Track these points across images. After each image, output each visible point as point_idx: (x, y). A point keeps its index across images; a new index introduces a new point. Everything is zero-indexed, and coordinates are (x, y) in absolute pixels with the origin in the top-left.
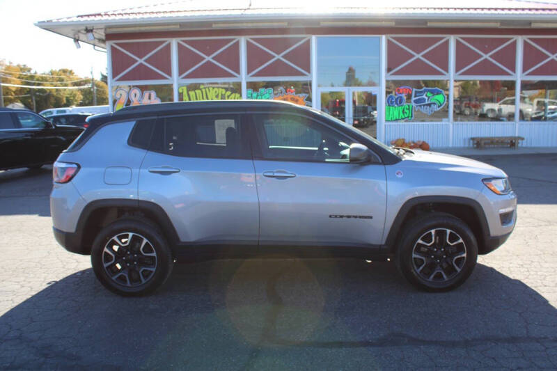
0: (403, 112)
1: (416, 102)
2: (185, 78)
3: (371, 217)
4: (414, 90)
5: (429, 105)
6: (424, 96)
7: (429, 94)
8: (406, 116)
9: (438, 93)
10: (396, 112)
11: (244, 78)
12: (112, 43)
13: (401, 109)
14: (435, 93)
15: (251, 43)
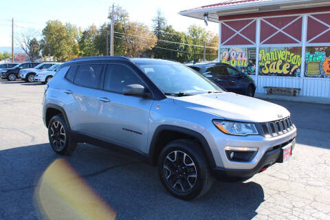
2: (264, 43)
3: (141, 134)
11: (304, 43)
12: (222, 21)
15: (311, 18)
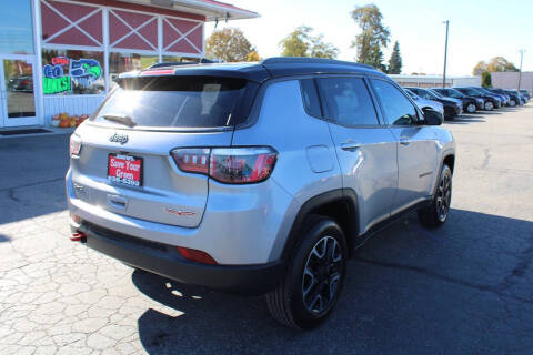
0: (62, 84)
1: (74, 73)
4: (71, 61)
5: (87, 77)
6: (81, 68)
7: (86, 66)
8: (65, 88)
9: (95, 65)
10: (54, 84)
13: (59, 80)
14: (92, 65)
